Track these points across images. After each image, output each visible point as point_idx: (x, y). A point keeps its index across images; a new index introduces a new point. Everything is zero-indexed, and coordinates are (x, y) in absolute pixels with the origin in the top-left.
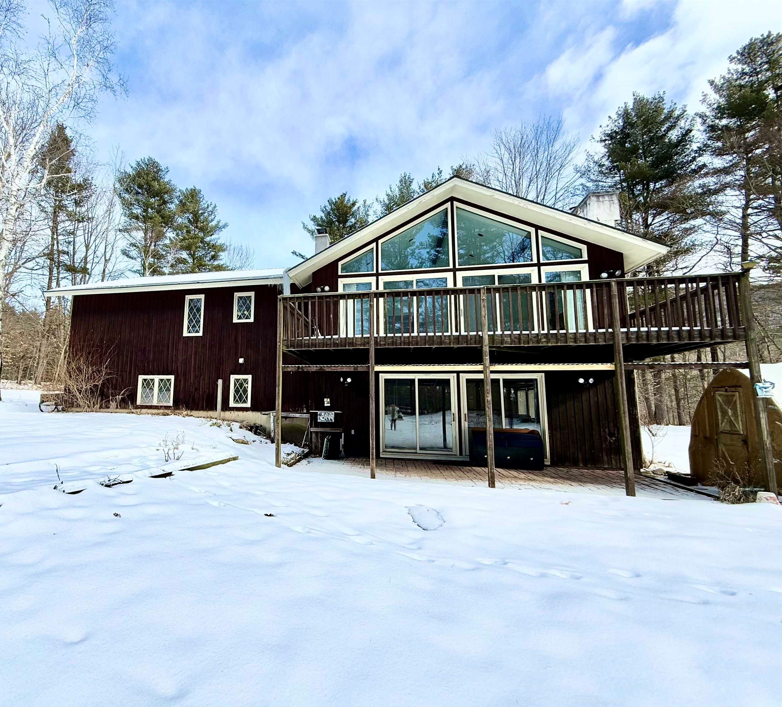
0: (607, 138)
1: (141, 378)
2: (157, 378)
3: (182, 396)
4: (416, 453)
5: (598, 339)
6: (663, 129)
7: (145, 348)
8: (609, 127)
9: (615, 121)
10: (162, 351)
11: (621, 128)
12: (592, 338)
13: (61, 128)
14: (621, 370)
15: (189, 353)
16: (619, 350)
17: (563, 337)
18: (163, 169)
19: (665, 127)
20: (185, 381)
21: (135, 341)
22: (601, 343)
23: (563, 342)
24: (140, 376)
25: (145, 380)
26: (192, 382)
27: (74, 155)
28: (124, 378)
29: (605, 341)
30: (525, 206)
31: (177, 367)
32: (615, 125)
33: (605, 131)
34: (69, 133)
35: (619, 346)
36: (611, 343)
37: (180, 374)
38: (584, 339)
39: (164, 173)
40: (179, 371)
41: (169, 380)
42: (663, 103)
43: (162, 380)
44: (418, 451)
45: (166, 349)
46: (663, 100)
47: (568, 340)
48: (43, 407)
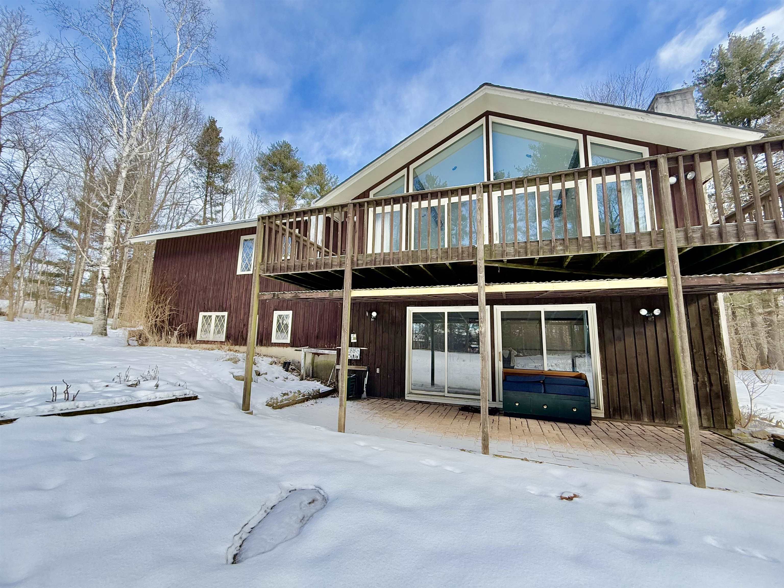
0: (701, 82)
1: (201, 314)
2: (214, 314)
3: (233, 332)
4: (444, 396)
5: (639, 241)
6: (764, 66)
7: (206, 286)
8: (703, 70)
9: (709, 64)
10: (219, 289)
11: (716, 70)
12: (630, 241)
13: (213, 122)
14: (676, 285)
15: (241, 291)
16: (673, 256)
17: (587, 242)
18: (294, 149)
19: (766, 63)
20: (236, 317)
21: (199, 281)
22: (646, 248)
23: (588, 250)
24: (200, 313)
25: (205, 316)
26: (242, 318)
27: (221, 142)
28: (189, 315)
29: (651, 245)
30: (566, 106)
31: (230, 305)
32: (709, 68)
33: (698, 75)
34: (218, 125)
35: (672, 250)
36: (660, 247)
37: (232, 311)
38: (618, 244)
39: (294, 152)
40: (232, 309)
41: (223, 316)
42: (763, 38)
43: (217, 316)
44: (447, 394)
45: (222, 287)
46: (763, 36)
47: (595, 247)
48: (130, 342)
